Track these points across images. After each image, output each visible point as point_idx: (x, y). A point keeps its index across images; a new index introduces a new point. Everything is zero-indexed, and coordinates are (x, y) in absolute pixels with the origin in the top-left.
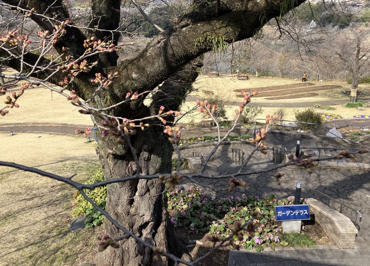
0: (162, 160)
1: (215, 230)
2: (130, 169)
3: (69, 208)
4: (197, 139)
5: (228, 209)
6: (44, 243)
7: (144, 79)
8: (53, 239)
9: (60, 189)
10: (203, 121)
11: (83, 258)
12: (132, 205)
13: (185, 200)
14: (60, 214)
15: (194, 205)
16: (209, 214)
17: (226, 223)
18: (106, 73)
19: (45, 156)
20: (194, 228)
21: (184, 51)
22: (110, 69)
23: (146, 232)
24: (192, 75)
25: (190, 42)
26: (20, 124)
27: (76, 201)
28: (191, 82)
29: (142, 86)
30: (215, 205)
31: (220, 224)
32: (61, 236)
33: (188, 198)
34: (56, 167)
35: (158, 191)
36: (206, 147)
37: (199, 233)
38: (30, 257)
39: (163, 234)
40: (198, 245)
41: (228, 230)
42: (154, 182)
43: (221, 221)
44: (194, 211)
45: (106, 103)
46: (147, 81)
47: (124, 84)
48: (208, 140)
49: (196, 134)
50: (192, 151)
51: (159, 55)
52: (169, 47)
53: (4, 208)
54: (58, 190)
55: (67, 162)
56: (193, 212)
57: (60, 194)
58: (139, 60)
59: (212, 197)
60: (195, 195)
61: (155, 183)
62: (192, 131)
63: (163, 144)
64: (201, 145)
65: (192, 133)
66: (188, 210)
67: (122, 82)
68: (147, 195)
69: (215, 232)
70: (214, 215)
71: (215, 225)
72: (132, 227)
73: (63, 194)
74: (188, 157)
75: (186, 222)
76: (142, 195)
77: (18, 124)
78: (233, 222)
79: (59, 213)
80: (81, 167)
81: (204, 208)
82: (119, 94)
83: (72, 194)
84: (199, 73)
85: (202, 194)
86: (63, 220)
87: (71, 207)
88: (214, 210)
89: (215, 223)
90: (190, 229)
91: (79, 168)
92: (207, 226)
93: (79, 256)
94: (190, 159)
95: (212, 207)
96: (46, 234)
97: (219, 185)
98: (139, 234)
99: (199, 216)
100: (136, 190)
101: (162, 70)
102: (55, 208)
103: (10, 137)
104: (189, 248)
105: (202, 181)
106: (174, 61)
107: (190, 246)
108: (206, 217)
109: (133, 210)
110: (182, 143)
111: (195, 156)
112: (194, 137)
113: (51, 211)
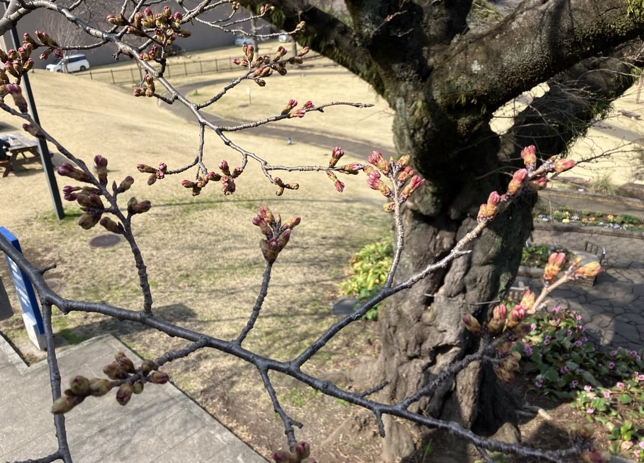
0: (502, 242)
1: (584, 404)
2: (438, 243)
3: (339, 278)
4: (605, 218)
5: (628, 372)
6: (290, 319)
7: (493, 76)
8: (303, 317)
9: (333, 244)
10: (631, 184)
11: (336, 363)
12: (429, 308)
13: (540, 328)
14: (325, 283)
15: (554, 341)
16: (582, 370)
17: (615, 400)
18: (426, 57)
19: (325, 188)
20: (542, 384)
21: (598, 23)
22: (435, 51)
23: (443, 360)
24: (618, 81)
25: (618, 4)
26: (304, 129)
27: (351, 271)
28: (611, 96)
29: (486, 91)
30: (601, 356)
31: (600, 395)
32: (316, 317)
33: (547, 326)
34: (336, 208)
35: (482, 296)
36: (622, 239)
37: (550, 397)
38: (268, 334)
39: (474, 374)
40: (541, 417)
41: (614, 413)
42: (478, 280)
43: (606, 392)
44: (551, 354)
45: (413, 114)
46: (499, 81)
47: (452, 83)
48: (631, 225)
49: (607, 206)
50: (585, 240)
51: (535, 30)
52: (565, 13)
53: (253, 250)
54: (331, 244)
55: (356, 205)
56: (549, 355)
57: (331, 252)
58: (494, 37)
59: (602, 339)
60: (562, 324)
61: (480, 281)
62: (600, 200)
63: (512, 213)
64: (611, 230)
65: (599, 203)
66: (540, 348)
67: (451, 77)
68: (460, 298)
69: (583, 408)
70: (594, 375)
71: (588, 393)
72: (421, 344)
73: (336, 253)
74: (574, 248)
75: (529, 367)
76: (450, 296)
77: (301, 128)
78: (632, 402)
79: (323, 280)
80: (374, 218)
81: (575, 354)
82: (439, 101)
83: (349, 258)
84: (637, 79)
85: (581, 327)
86: (325, 293)
87: (343, 278)
88: (597, 365)
89: (591, 391)
90: (533, 384)
91: (371, 219)
92: (569, 390)
93: (333, 357)
94: (575, 253)
95: (593, 359)
96: (296, 306)
97: (626, 320)
98: (431, 359)
99: (559, 365)
100: (441, 283)
101: (537, 62)
102: (319, 271)
103: (285, 147)
104: (521, 416)
105: (590, 303)
106: (568, 44)
107: (523, 413)
108: (573, 372)
109: (427, 316)
110: (570, 219)
111: (588, 249)
112: (599, 212)
113: (312, 273)
